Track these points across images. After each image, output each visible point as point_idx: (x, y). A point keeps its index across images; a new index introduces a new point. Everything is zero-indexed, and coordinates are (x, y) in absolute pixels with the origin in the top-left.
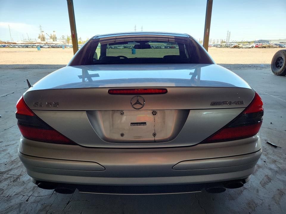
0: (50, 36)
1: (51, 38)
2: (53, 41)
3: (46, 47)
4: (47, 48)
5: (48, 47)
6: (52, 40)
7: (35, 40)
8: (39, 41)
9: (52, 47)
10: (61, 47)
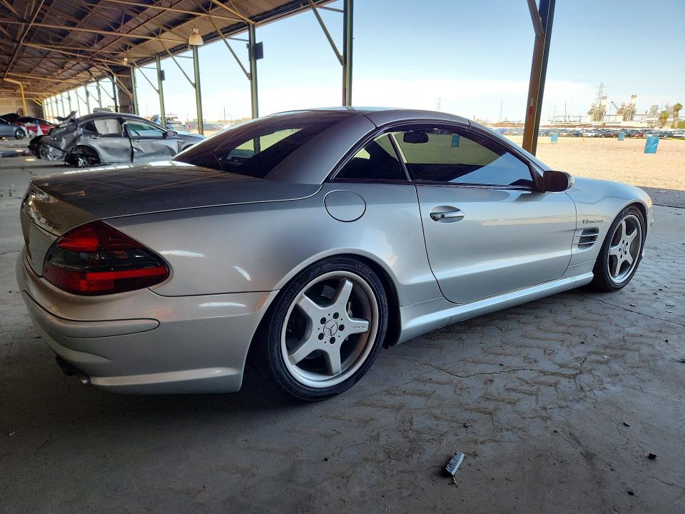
0: (620, 107)
1: (620, 112)
2: (624, 120)
3: (590, 134)
4: (592, 136)
5: (594, 134)
6: (620, 118)
7: (578, 119)
8: (588, 120)
9: (605, 135)
10: (617, 136)
